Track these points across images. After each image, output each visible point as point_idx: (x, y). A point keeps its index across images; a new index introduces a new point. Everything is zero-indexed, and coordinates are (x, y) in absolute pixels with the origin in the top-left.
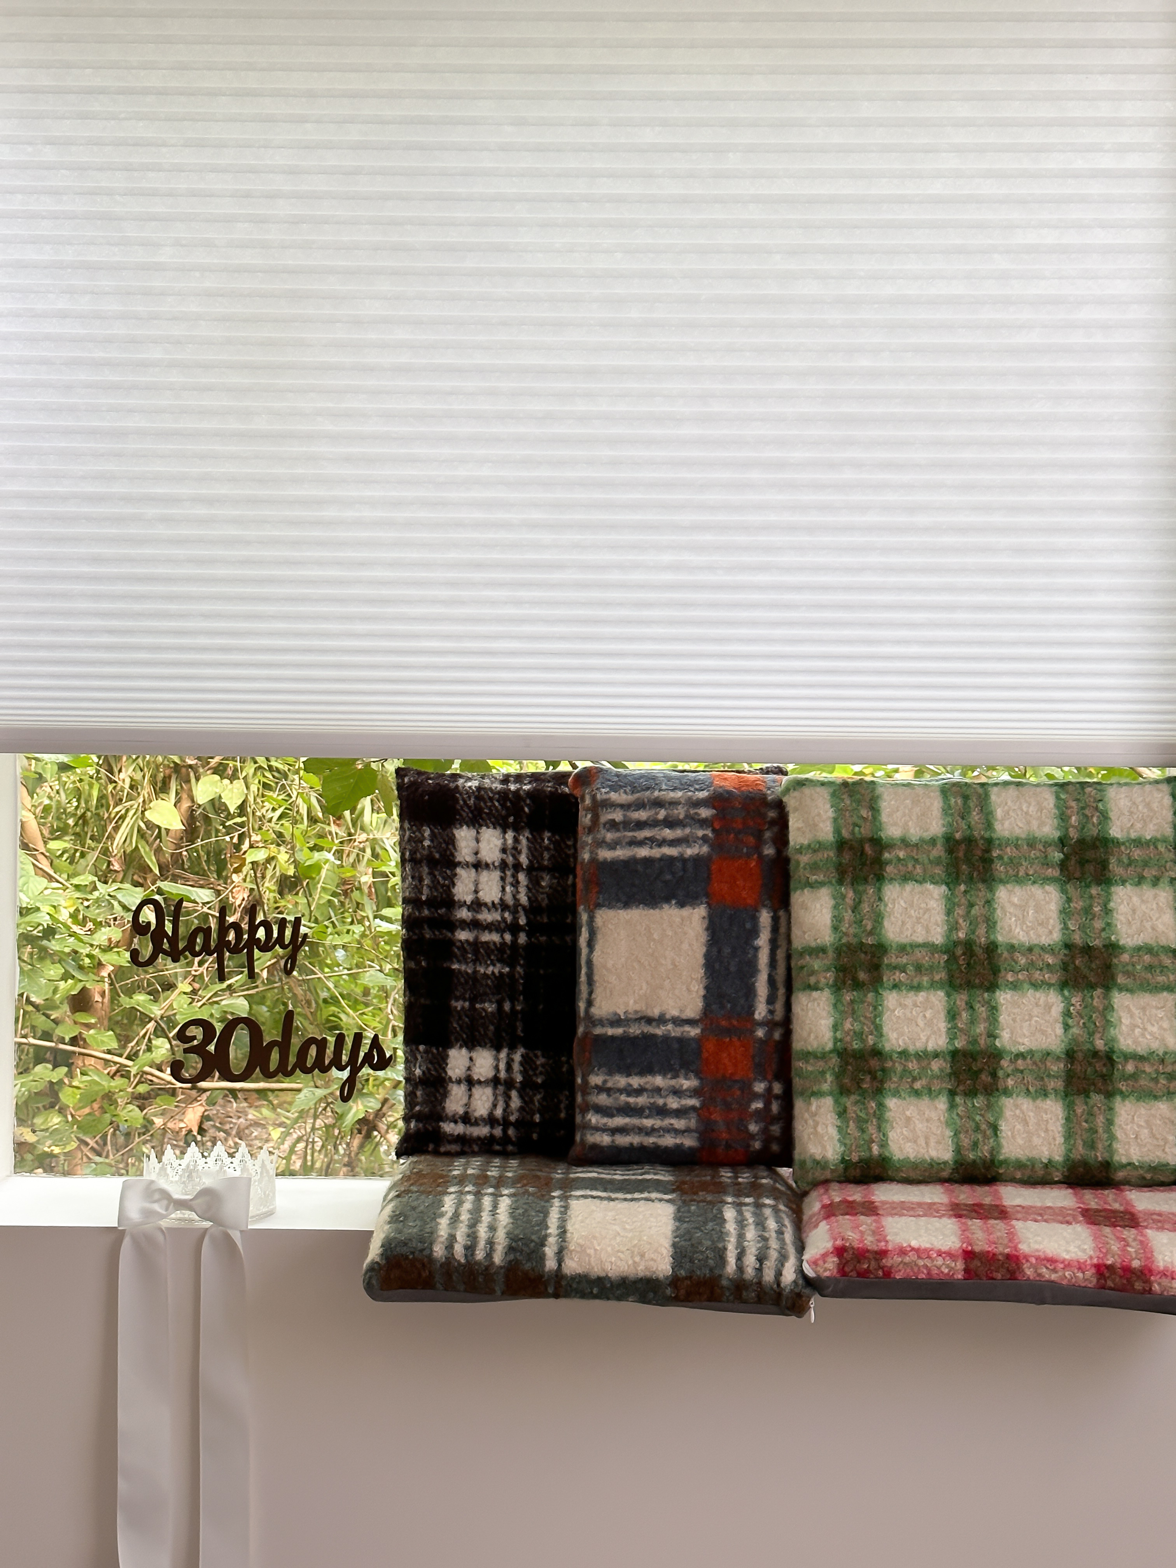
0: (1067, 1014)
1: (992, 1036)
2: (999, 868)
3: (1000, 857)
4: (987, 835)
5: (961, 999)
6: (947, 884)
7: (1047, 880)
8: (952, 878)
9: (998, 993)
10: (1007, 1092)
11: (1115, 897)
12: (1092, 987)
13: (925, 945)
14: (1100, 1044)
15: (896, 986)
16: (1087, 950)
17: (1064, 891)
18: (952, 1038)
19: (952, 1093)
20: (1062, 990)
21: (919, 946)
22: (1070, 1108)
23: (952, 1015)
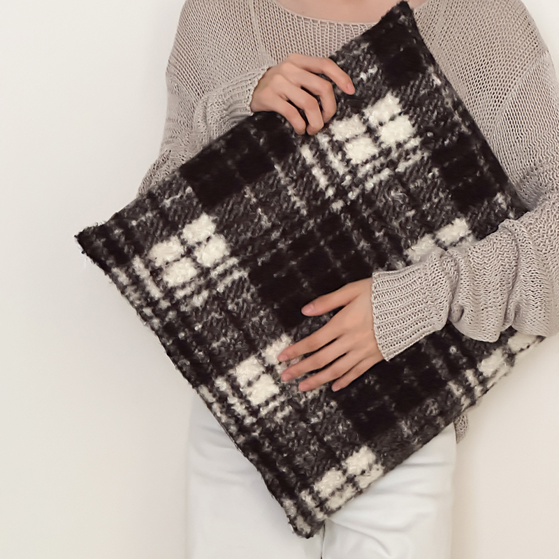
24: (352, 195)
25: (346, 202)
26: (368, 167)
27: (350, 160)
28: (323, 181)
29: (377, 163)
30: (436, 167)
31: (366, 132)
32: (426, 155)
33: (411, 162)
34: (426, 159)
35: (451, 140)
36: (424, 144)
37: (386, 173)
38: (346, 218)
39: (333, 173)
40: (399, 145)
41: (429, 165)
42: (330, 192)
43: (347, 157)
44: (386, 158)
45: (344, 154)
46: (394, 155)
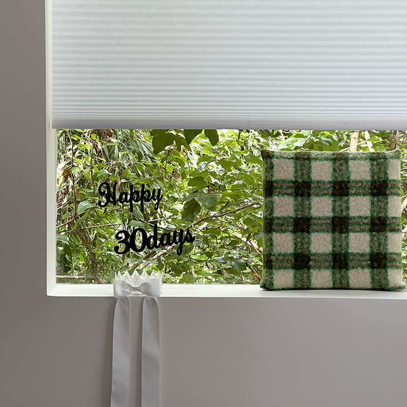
0: (310, 209)
1: (335, 201)
2: (330, 259)
3: (330, 262)
4: (334, 270)
5: (344, 214)
6: (348, 253)
7: (315, 255)
8: (346, 255)
9: (333, 216)
10: (330, 182)
11: (293, 249)
12: (302, 218)
13: (357, 232)
14: (299, 198)
15: (366, 218)
16: (303, 231)
17: (309, 251)
18: (348, 200)
19: (348, 182)
20: (311, 217)
21: (359, 232)
22: (309, 177)
23: (348, 208)
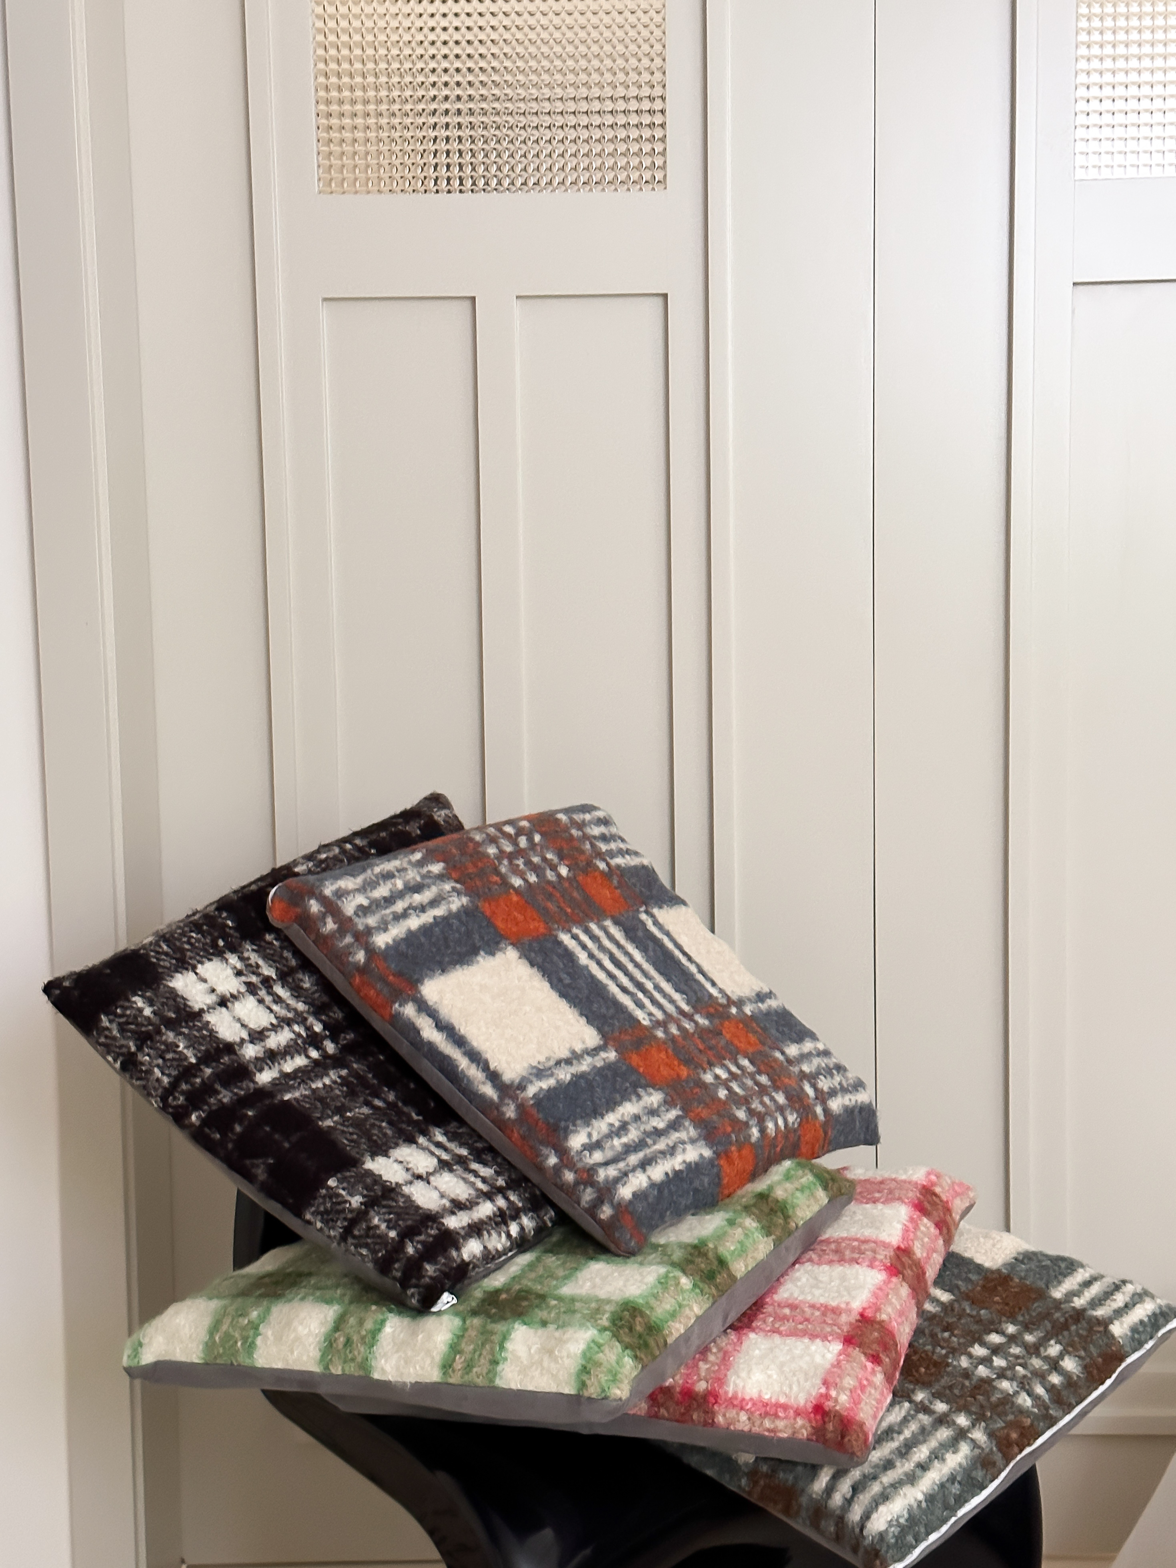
24: (318, 1028)
25: (326, 1037)
26: (275, 1007)
27: (272, 1024)
28: (300, 1061)
29: (268, 999)
30: (264, 935)
31: (227, 1007)
32: (248, 946)
33: (261, 962)
34: (255, 947)
35: (226, 918)
36: (234, 949)
37: (279, 990)
38: (345, 1038)
39: (292, 1046)
40: (239, 973)
41: (263, 944)
42: (314, 1054)
43: (270, 1027)
44: (261, 989)
45: (265, 1029)
46: (254, 979)
